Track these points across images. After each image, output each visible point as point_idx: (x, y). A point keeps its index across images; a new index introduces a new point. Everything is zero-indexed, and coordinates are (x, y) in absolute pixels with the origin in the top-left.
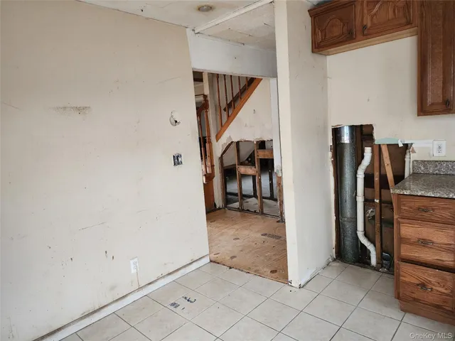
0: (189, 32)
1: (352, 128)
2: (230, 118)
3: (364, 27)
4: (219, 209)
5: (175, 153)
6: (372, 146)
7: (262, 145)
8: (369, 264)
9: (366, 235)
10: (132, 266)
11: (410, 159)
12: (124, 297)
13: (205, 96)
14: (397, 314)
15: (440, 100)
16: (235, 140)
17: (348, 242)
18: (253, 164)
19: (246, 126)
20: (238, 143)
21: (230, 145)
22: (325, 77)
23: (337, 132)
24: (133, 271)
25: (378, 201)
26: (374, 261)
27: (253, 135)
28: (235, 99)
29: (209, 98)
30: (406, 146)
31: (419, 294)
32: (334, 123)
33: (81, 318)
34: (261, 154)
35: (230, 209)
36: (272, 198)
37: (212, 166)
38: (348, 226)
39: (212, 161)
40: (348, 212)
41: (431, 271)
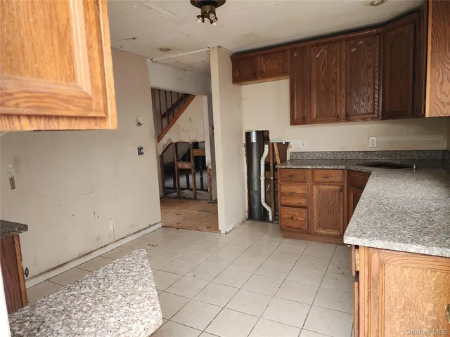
0: (148, 60)
1: (257, 132)
2: (170, 124)
3: (262, 72)
5: (139, 146)
6: (268, 144)
7: (196, 145)
8: (268, 221)
9: (266, 202)
10: (111, 224)
11: (289, 151)
12: (105, 246)
14: (280, 239)
15: (301, 117)
16: (174, 141)
17: (256, 207)
18: (190, 161)
19: (183, 130)
20: (176, 143)
21: (170, 145)
22: (241, 99)
23: (248, 135)
24: (111, 228)
25: (272, 178)
26: (271, 218)
27: (188, 138)
28: (174, 106)
30: (287, 144)
31: (290, 223)
32: (246, 129)
33: (78, 258)
34: (195, 152)
35: (169, 198)
36: (202, 189)
38: (256, 196)
40: (255, 188)
41: (295, 209)
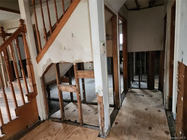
4: (44, 121)
13: (22, 21)
20: (58, 64)
21: (50, 66)
29: (26, 23)
34: (80, 75)
35: (53, 120)
37: (34, 86)
39: (33, 81)
